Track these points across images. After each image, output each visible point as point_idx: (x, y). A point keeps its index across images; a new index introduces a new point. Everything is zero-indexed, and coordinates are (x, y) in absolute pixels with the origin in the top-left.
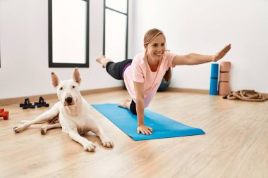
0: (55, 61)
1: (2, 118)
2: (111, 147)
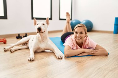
1: (3, 43)
2: (61, 58)
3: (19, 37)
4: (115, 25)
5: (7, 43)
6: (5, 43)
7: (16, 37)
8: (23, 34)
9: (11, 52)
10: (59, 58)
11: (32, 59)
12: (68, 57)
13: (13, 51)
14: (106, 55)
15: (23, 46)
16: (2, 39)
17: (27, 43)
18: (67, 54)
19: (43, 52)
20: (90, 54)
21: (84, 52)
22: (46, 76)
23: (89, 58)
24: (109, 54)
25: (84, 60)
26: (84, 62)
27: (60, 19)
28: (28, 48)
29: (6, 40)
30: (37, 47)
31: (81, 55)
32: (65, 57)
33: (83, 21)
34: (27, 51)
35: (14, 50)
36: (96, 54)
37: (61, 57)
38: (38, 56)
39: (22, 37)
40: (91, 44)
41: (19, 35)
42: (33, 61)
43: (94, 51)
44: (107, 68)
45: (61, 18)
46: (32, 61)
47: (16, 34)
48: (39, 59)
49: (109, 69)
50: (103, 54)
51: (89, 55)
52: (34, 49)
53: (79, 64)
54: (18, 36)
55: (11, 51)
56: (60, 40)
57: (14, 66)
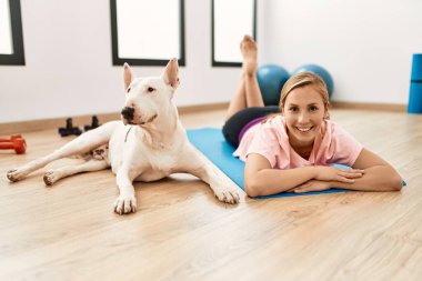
0: (122, 55)
1: (13, 151)
2: (235, 202)
3: (69, 130)
4: (412, 81)
5: (27, 150)
6: (20, 150)
7: (57, 131)
8: (83, 118)
9: (49, 184)
10: (225, 202)
11: (127, 207)
12: (257, 196)
13: (53, 181)
14: (396, 188)
15: (87, 160)
16: (9, 138)
17: (102, 151)
18: (255, 188)
19: (166, 180)
20: (336, 185)
21: (313, 179)
22: (190, 267)
23: (335, 200)
24: (405, 184)
25: (317, 207)
26: (319, 214)
27: (215, 64)
28: (109, 168)
29: (24, 141)
30: (141, 163)
31: (303, 191)
32: (249, 197)
33: (297, 70)
34: (105, 176)
35: (56, 178)
36: (357, 184)
37: (235, 196)
38: (150, 194)
39: (82, 128)
40: (341, 145)
41: (69, 121)
42: (131, 212)
43: (353, 172)
44: (408, 234)
45: (218, 59)
46: (128, 213)
47: (57, 120)
48: (153, 206)
49: (413, 235)
50: (384, 184)
51: (335, 188)
52: (131, 171)
53: (303, 219)
54: (64, 125)
55: (45, 179)
56: (223, 139)
57: (64, 234)
